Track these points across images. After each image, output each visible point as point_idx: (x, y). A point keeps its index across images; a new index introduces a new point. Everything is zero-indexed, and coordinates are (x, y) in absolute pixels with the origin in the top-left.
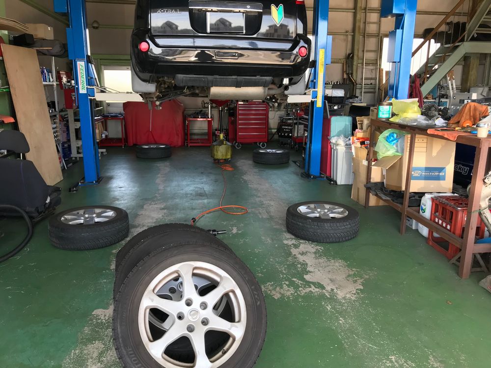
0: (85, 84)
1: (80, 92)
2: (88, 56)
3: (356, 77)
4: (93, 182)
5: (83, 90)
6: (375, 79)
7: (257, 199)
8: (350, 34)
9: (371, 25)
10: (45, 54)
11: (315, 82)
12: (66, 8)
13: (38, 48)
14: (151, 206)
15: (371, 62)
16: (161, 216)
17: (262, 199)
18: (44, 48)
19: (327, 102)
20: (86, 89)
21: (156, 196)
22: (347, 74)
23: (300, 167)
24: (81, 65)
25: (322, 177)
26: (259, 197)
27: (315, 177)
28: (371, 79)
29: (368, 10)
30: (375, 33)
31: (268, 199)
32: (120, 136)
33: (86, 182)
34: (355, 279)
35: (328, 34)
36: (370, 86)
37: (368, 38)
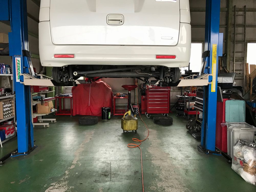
1: (17, 81)
3: (229, 69)
4: (23, 153)
6: (243, 70)
7: (159, 185)
9: (238, 35)
15: (239, 59)
19: (220, 87)
22: (222, 67)
24: (18, 60)
25: (217, 153)
27: (211, 152)
28: (240, 70)
29: (236, 25)
30: (241, 40)
31: (170, 184)
33: (18, 153)
35: (219, 32)
36: (240, 75)
37: (237, 43)
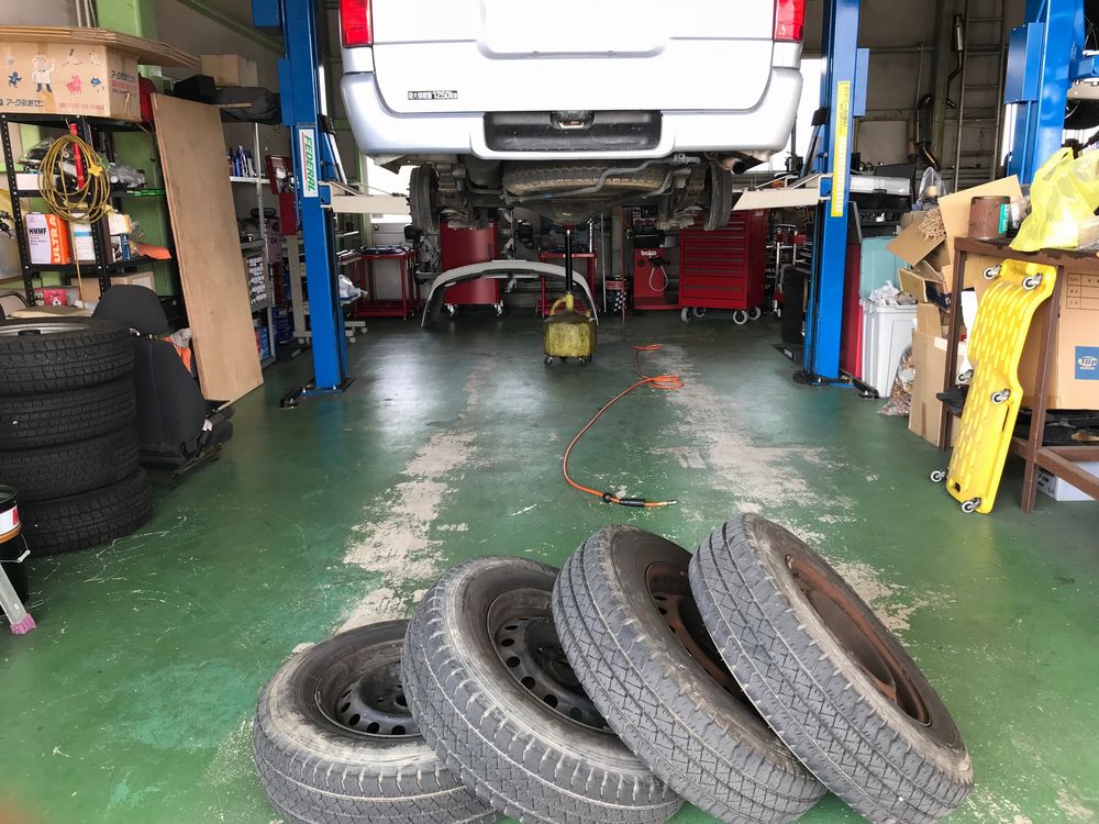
0: (315, 178)
1: (305, 195)
2: (320, 116)
3: (941, 152)
4: (332, 388)
5: (310, 192)
6: (989, 154)
7: (683, 428)
8: (927, 49)
10: (237, 119)
11: (827, 159)
12: (277, 16)
13: (224, 106)
14: (445, 438)
15: (978, 114)
16: (464, 457)
17: (694, 428)
18: (237, 105)
19: (855, 204)
20: (316, 187)
21: (459, 419)
22: (917, 145)
23: (792, 359)
24: (307, 136)
25: (843, 381)
26: (689, 423)
27: (826, 381)
28: (978, 154)
30: (990, 42)
31: (708, 427)
32: (398, 295)
33: (317, 388)
34: (894, 606)
35: (858, 47)
36: (976, 171)
37: (972, 56)
